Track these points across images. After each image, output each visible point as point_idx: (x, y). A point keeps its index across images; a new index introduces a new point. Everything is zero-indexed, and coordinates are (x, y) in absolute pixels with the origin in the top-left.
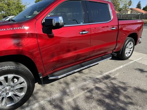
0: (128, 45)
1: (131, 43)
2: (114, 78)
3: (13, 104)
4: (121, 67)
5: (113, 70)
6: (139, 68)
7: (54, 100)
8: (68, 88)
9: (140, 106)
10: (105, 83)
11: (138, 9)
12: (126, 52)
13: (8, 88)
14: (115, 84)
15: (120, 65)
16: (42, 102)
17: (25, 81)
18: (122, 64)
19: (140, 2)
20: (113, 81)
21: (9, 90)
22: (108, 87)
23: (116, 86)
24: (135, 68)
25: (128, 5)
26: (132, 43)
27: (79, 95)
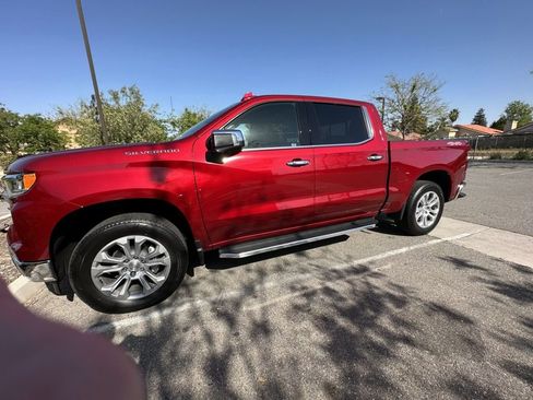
0: (423, 198)
1: (431, 196)
2: (376, 273)
3: (141, 296)
4: (404, 250)
5: (380, 257)
6: (453, 255)
7: (222, 302)
8: (261, 282)
9: (432, 353)
10: (349, 282)
11: (478, 128)
12: (417, 217)
13: (135, 262)
14: (377, 288)
15: (401, 247)
16: (199, 303)
17: (167, 254)
18: (409, 245)
19: (482, 110)
20: (373, 281)
21: (138, 267)
22: (354, 292)
23: (376, 291)
24: (443, 255)
25: (448, 120)
26: (435, 195)
27: (277, 300)
